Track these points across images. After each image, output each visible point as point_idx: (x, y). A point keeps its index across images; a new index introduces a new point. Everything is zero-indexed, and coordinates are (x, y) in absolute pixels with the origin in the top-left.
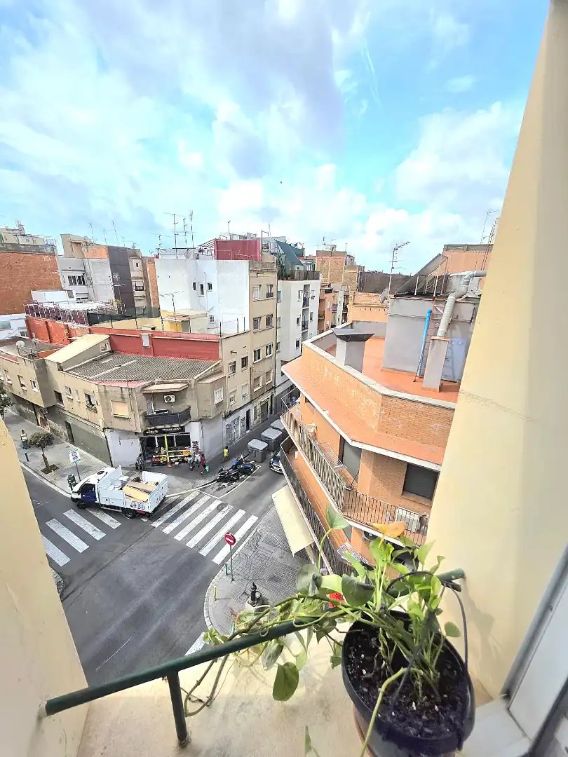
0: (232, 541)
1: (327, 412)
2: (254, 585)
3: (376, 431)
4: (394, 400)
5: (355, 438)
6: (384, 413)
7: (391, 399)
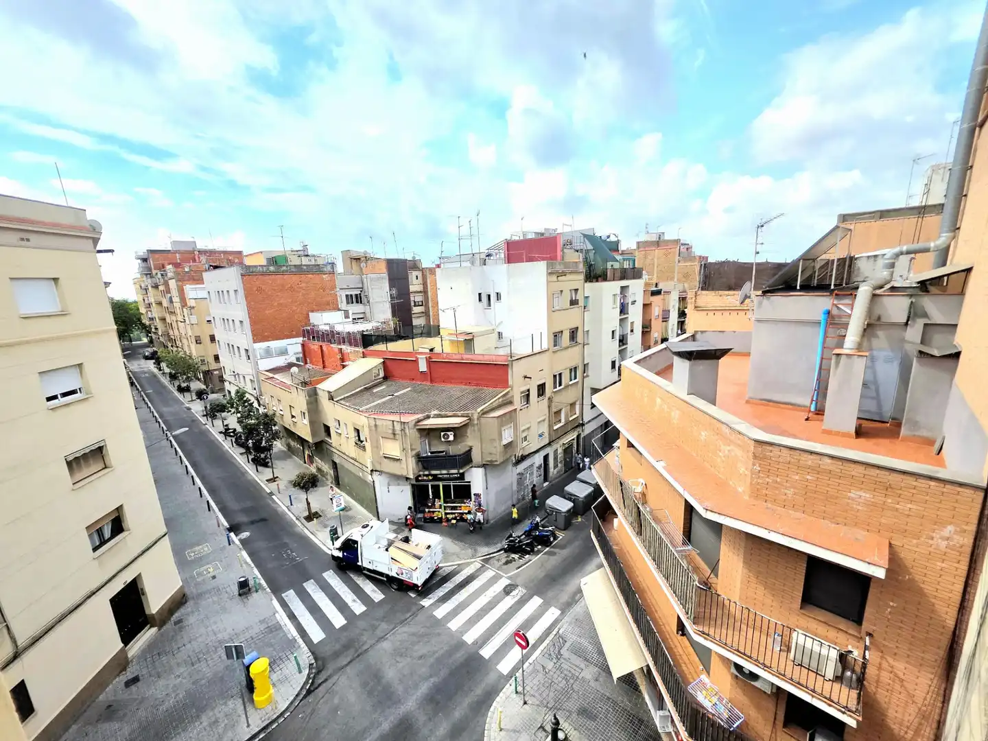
0: (524, 643)
1: (662, 464)
2: (556, 718)
3: (746, 498)
4: (776, 449)
5: (709, 505)
6: (759, 469)
7: (771, 448)
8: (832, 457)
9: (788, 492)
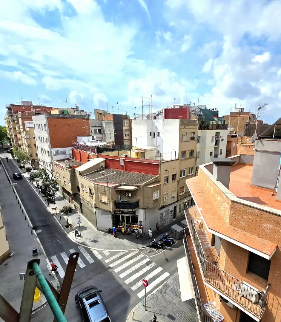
0: (146, 284)
2: (155, 316)
5: (211, 226)
6: (232, 213)
7: (237, 204)
8: (258, 209)
9: (243, 223)
